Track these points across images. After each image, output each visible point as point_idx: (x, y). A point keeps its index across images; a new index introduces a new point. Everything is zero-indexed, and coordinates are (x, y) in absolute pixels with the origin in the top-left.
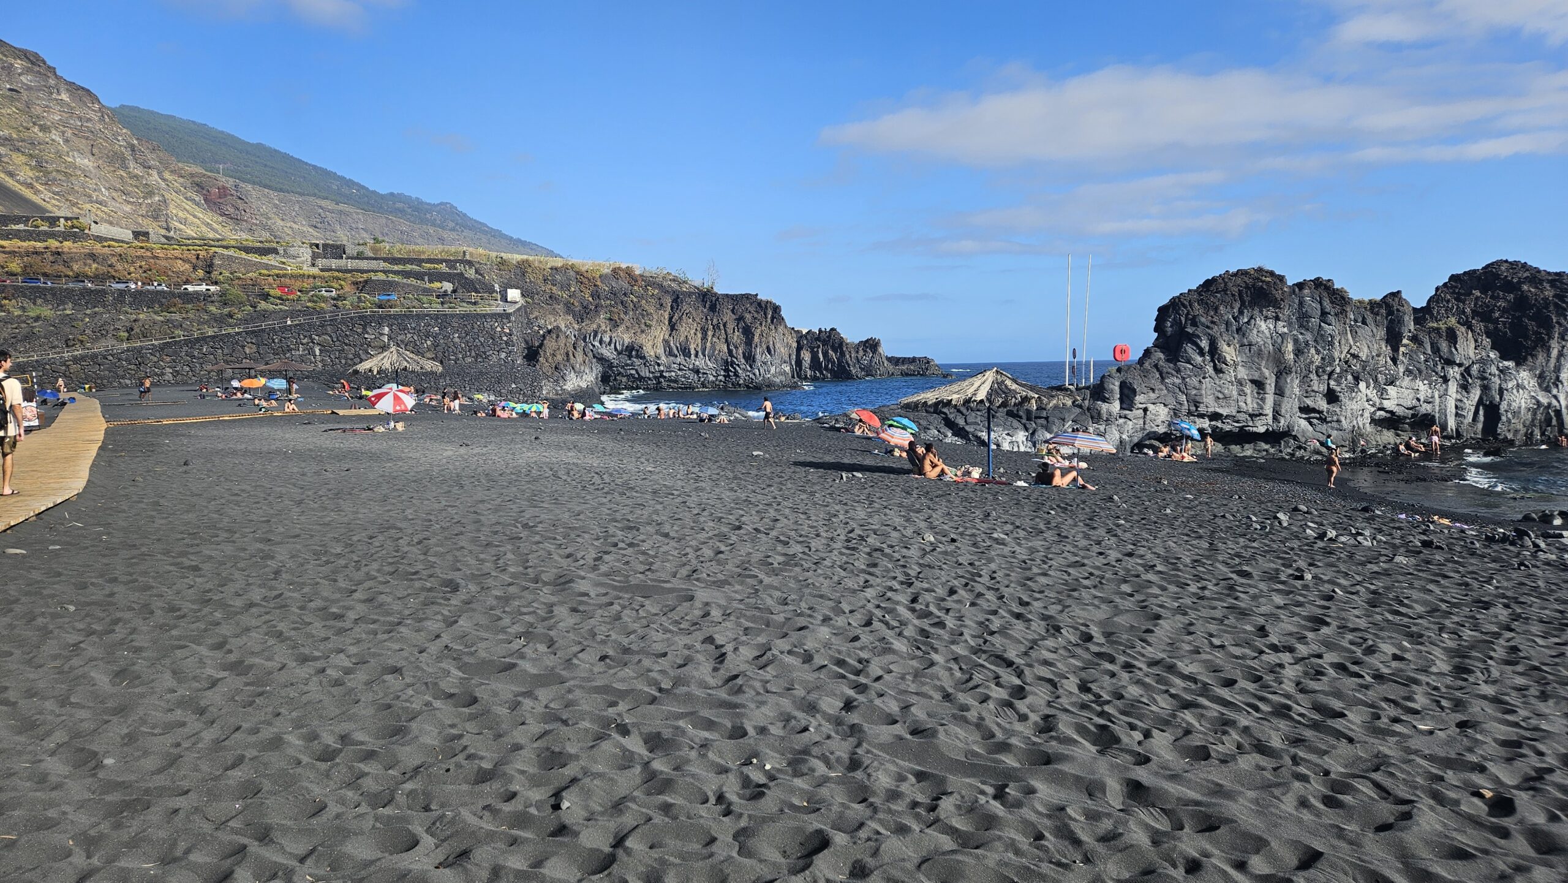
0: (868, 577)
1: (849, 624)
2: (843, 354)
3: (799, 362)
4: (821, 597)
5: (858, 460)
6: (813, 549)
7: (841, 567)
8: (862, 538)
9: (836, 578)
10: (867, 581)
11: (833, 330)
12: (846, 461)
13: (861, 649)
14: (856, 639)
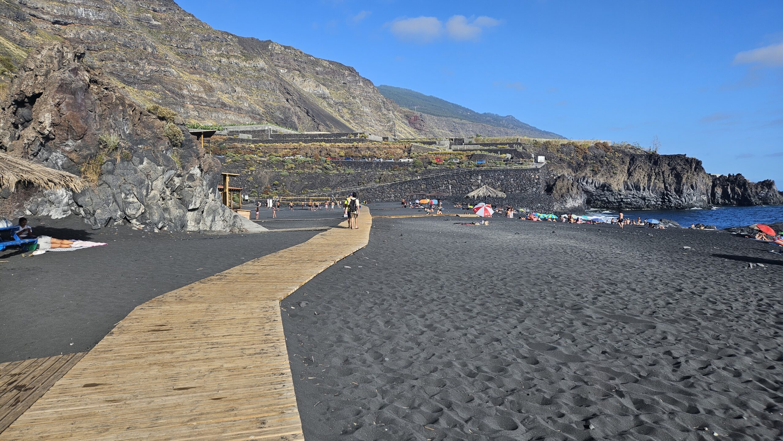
0: (778, 330)
1: (766, 358)
2: (746, 189)
3: (713, 194)
4: (743, 338)
5: (760, 255)
6: (734, 309)
7: (756, 321)
8: (770, 305)
9: (753, 328)
10: (776, 333)
11: (739, 175)
12: (750, 255)
13: (777, 374)
14: (772, 368)
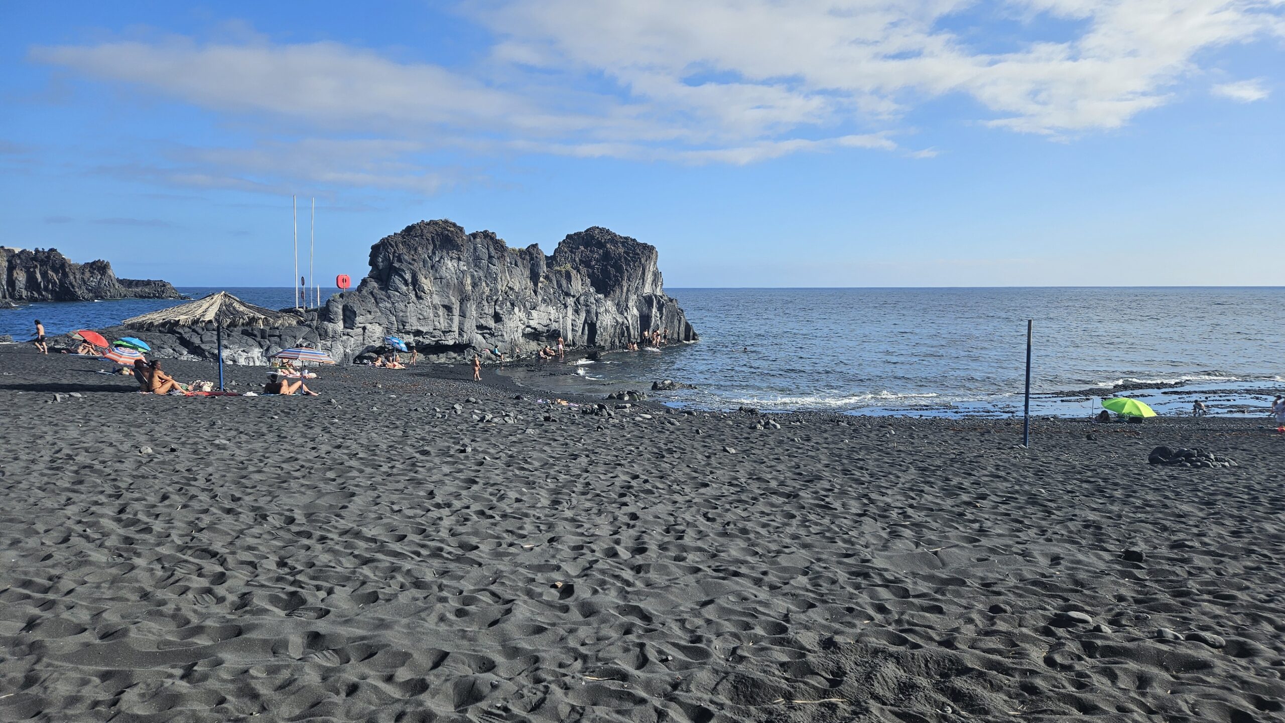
0: (71, 495)
1: (43, 544)
2: (65, 275)
7: (40, 488)
8: (70, 457)
10: (69, 499)
12: (64, 381)
13: (53, 566)
14: (49, 557)
